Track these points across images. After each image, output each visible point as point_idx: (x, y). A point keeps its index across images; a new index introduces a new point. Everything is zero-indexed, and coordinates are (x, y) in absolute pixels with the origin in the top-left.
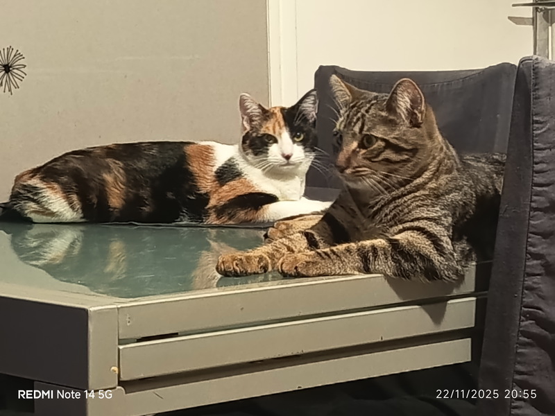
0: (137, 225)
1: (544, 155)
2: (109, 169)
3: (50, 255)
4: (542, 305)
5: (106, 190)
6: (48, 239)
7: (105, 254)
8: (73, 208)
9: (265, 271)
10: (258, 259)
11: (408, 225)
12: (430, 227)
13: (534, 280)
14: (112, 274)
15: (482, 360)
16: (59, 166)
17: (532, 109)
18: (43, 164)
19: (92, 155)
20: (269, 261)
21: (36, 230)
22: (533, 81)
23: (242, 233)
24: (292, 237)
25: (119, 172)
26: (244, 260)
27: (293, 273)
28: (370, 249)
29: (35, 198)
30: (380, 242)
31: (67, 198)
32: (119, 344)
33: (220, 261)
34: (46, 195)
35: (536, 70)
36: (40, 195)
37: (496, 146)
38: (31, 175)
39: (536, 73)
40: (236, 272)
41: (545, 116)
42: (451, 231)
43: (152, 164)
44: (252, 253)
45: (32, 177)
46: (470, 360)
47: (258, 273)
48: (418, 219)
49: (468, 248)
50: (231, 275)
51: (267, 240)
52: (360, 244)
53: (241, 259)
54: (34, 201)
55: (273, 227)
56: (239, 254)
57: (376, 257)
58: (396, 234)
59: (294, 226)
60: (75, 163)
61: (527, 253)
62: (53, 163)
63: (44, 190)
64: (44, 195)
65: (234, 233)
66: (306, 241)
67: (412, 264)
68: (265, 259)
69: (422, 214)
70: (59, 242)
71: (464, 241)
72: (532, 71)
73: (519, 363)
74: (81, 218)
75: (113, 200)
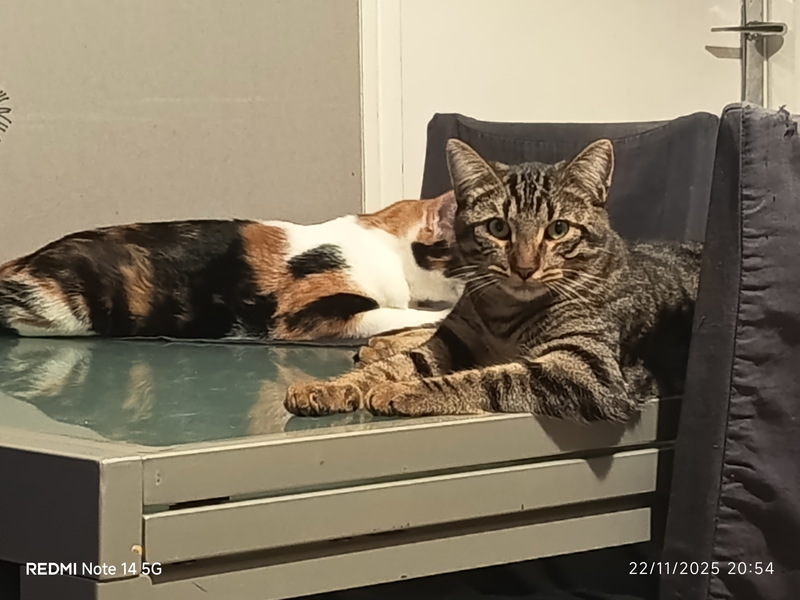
0: (169, 341)
1: (757, 245)
2: (129, 259)
3: (43, 384)
4: (753, 461)
5: (124, 290)
6: (43, 360)
7: (122, 384)
8: (77, 315)
9: (355, 409)
10: (345, 391)
11: (555, 343)
12: (587, 346)
13: (742, 425)
14: (132, 411)
15: (666, 540)
16: (57, 254)
17: (741, 179)
18: (33, 252)
19: (105, 238)
20: (361, 393)
21: (23, 347)
22: (742, 139)
23: (324, 354)
24: (392, 359)
25: (143, 263)
26: (325, 392)
27: (387, 411)
28: (500, 377)
29: (23, 300)
30: (514, 367)
31: (69, 301)
32: (145, 513)
33: (291, 393)
34: (38, 296)
35: (746, 123)
36: (30, 296)
37: (687, 230)
38: (16, 267)
39: (745, 128)
40: (313, 409)
41: (759, 188)
42: (618, 351)
43: (191, 252)
44: (336, 382)
45: (18, 270)
46: (648, 538)
47: (345, 412)
48: (570, 335)
49: (645, 377)
50: (305, 414)
51: (358, 364)
52: (485, 370)
53: (320, 391)
54: (22, 305)
55: (367, 345)
56: (317, 384)
57: (508, 388)
58: (539, 356)
59: (397, 343)
60: (80, 251)
61: (731, 386)
62: (50, 251)
63: (35, 289)
64: (35, 296)
65: (310, 353)
66: (412, 365)
67: (562, 397)
68: (356, 390)
69: (576, 328)
70: (56, 364)
71: (639, 367)
72: (741, 124)
73: (720, 544)
74: (89, 330)
75: (137, 304)
